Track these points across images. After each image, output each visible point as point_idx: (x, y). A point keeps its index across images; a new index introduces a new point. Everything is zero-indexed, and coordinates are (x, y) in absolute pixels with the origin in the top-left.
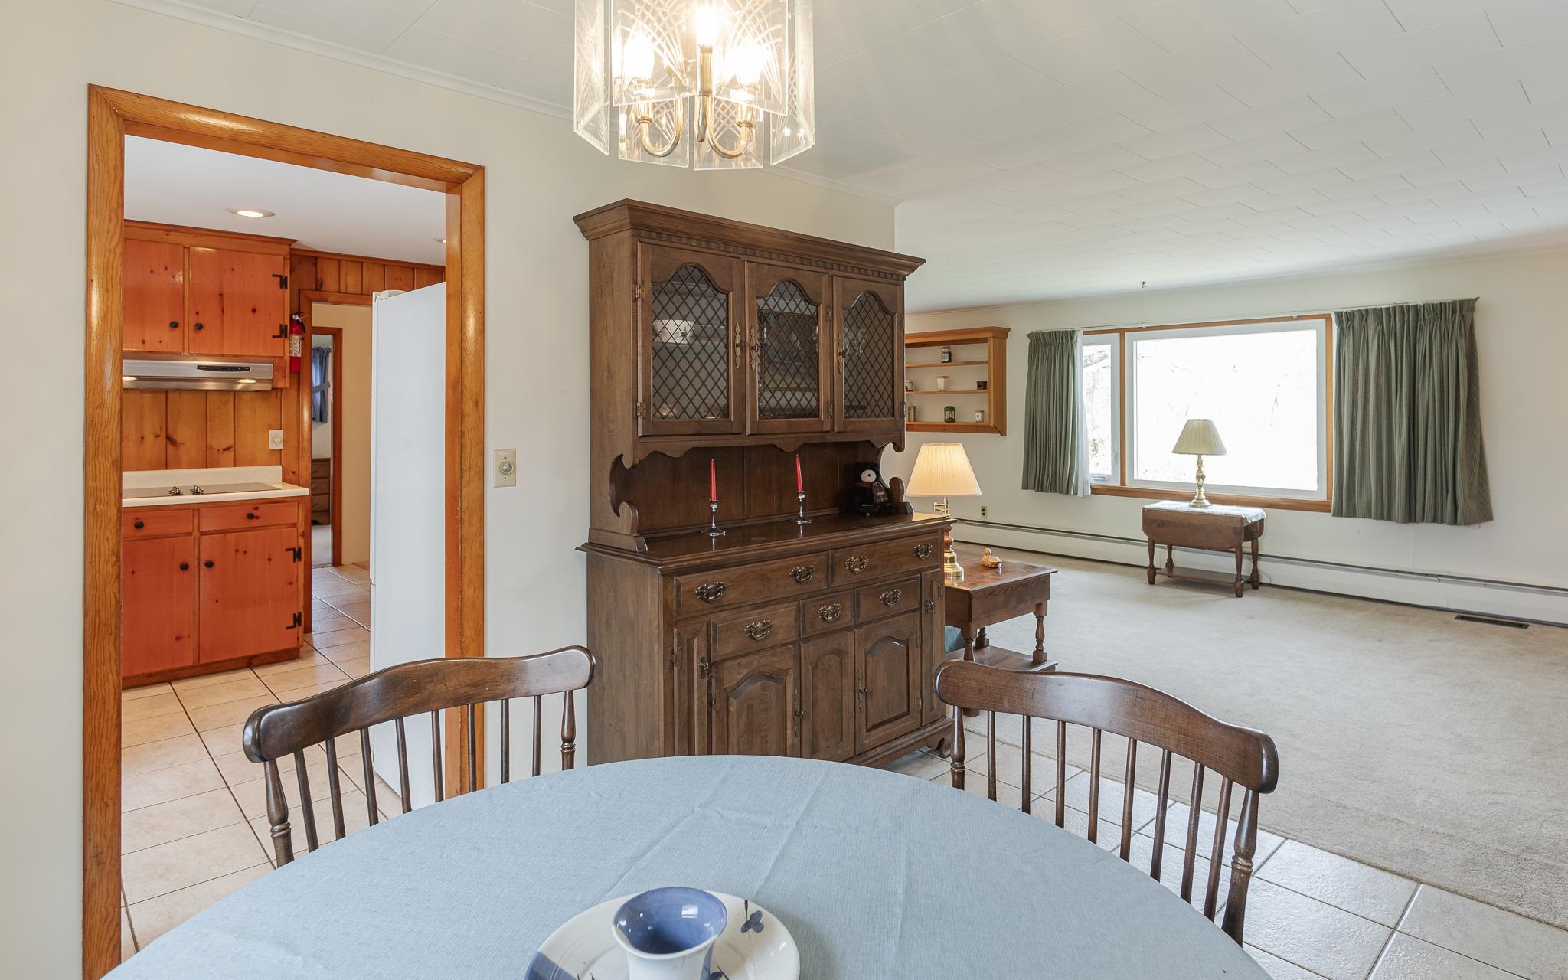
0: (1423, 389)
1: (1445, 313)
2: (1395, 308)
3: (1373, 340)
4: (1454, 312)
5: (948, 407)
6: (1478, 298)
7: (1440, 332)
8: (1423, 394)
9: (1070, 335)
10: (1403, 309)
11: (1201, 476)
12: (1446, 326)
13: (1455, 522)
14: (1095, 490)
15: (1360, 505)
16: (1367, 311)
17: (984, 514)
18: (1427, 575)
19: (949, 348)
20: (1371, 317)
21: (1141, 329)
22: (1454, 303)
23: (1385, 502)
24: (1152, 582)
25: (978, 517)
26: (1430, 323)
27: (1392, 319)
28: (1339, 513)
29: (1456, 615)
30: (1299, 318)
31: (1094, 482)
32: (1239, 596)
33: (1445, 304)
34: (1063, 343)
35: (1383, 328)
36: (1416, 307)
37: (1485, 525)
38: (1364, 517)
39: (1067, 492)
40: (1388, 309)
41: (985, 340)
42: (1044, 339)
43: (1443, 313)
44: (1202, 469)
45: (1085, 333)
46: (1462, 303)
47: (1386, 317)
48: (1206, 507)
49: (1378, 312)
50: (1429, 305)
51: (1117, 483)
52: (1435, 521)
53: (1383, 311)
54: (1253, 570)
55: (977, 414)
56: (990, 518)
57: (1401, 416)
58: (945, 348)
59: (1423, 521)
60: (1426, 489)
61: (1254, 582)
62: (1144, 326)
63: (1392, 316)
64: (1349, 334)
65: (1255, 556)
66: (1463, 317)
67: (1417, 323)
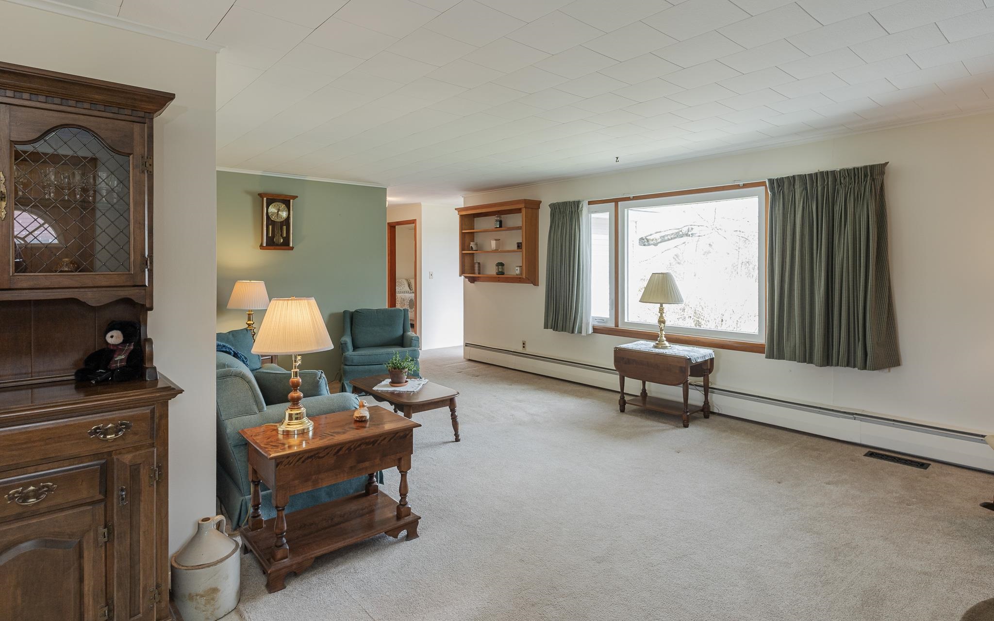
0: (839, 247)
1: (858, 177)
2: (816, 174)
3: (799, 203)
4: (866, 176)
5: (498, 263)
6: (888, 162)
7: (854, 194)
8: (839, 251)
9: (577, 204)
10: (824, 175)
11: (662, 321)
12: (859, 188)
13: (864, 367)
14: (596, 330)
15: (787, 350)
16: (794, 177)
17: (524, 347)
18: (845, 413)
19: (500, 217)
20: (797, 182)
21: (628, 199)
22: (866, 167)
23: (807, 346)
24: (622, 410)
25: (520, 349)
26: (845, 186)
27: (815, 184)
28: (770, 356)
29: (867, 450)
30: (745, 186)
31: (596, 323)
32: (686, 426)
33: (858, 169)
34: (572, 212)
35: (807, 194)
36: (833, 172)
37: (894, 370)
38: (790, 360)
39: (573, 332)
40: (810, 175)
41: (519, 211)
42: (559, 209)
43: (857, 177)
44: (664, 315)
45: (590, 203)
46: (872, 167)
47: (809, 181)
48: (666, 348)
49: (803, 177)
50: (845, 170)
51: (612, 325)
52: (848, 365)
53: (807, 177)
54: (704, 402)
55: (516, 268)
56: (528, 350)
57: (820, 271)
58: (497, 217)
59: (837, 365)
60: (840, 335)
61: (706, 412)
62: (631, 196)
63: (815, 181)
64: (779, 199)
65: (707, 389)
66: (874, 181)
67: (836, 186)
